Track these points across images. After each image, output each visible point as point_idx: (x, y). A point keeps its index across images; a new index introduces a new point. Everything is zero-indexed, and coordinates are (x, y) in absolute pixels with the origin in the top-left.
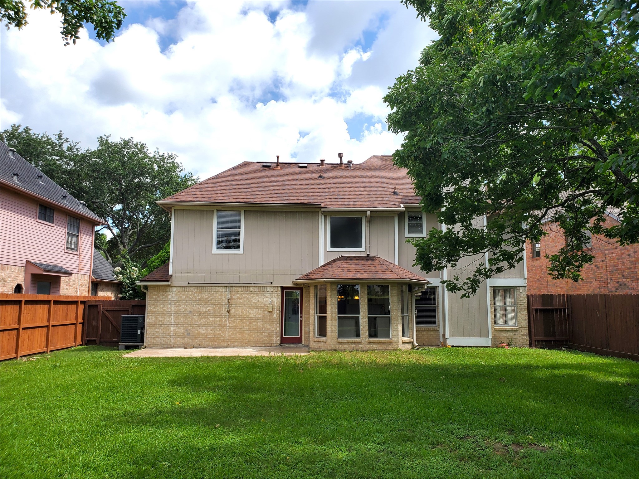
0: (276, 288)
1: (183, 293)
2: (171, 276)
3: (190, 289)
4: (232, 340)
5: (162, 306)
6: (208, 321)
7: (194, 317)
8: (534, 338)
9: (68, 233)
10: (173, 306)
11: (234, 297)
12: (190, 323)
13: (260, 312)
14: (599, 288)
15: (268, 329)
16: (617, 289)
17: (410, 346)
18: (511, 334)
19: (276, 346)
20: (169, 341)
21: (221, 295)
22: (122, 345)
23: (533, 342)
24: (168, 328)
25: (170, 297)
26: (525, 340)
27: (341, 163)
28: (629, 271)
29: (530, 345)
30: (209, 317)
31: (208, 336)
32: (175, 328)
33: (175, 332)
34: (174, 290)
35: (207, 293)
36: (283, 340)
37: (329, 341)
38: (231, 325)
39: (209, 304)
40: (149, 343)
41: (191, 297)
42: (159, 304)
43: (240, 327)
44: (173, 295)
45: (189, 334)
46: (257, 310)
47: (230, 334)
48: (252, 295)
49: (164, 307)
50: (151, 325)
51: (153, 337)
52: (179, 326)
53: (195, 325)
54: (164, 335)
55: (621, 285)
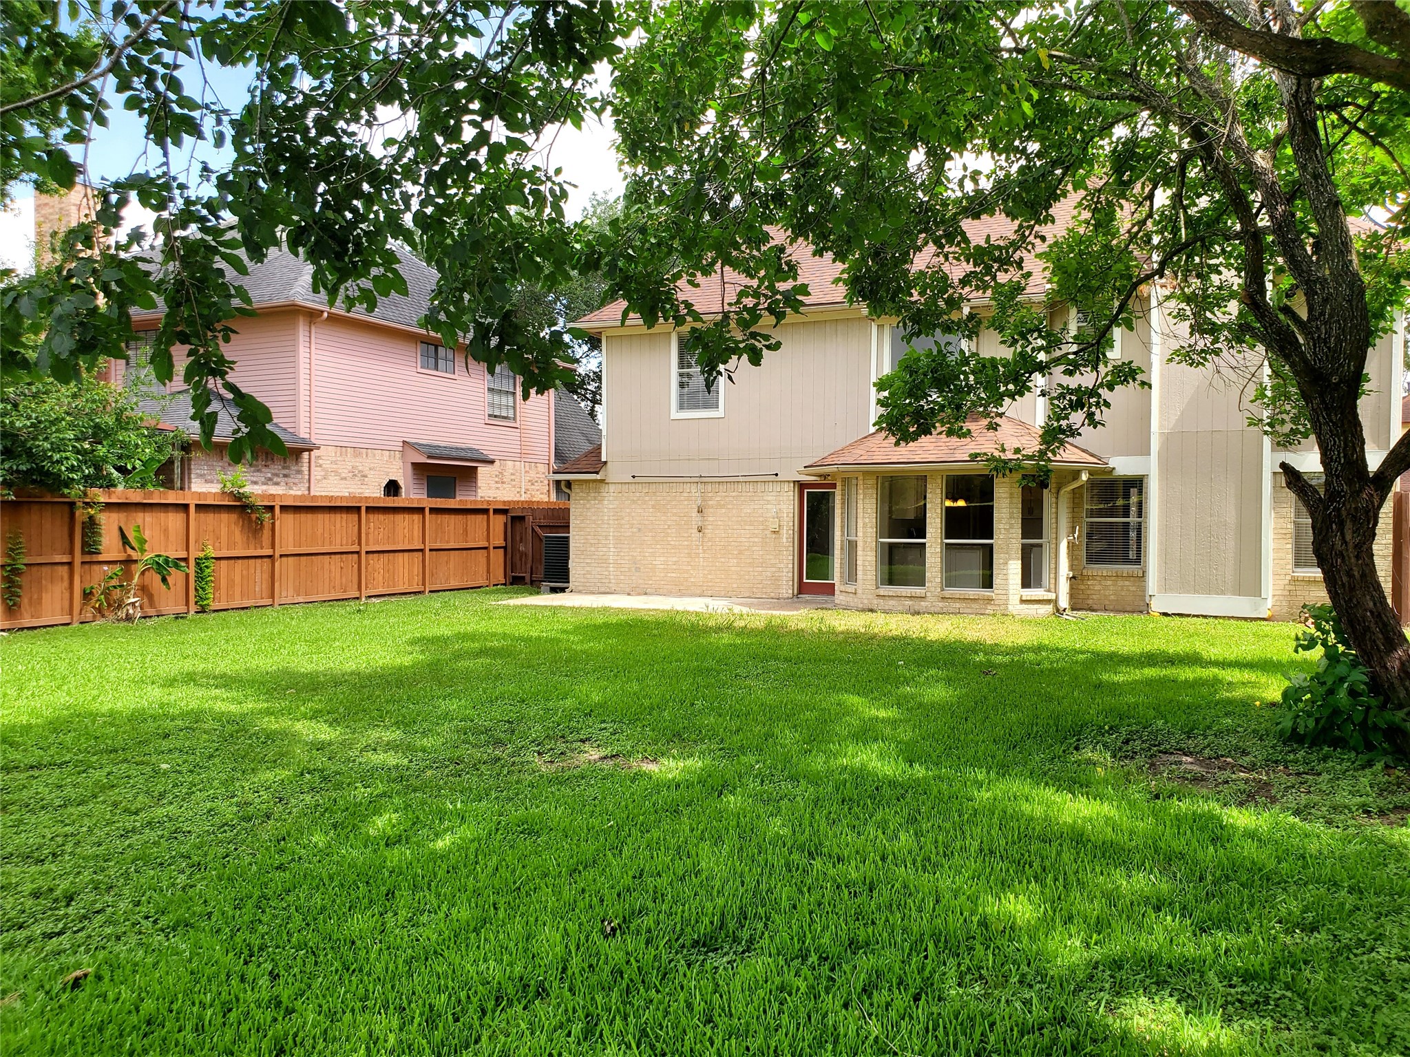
0: (787, 485)
1: (626, 494)
2: (605, 463)
3: (636, 486)
4: (709, 585)
5: (594, 518)
6: (669, 547)
7: (646, 538)
9: (489, 389)
10: (611, 518)
11: (710, 502)
12: (639, 550)
13: (756, 531)
15: (773, 566)
17: (1049, 608)
19: (789, 599)
20: (608, 581)
21: (688, 499)
22: (546, 585)
24: (605, 557)
25: (606, 502)
30: (669, 539)
31: (669, 575)
32: (616, 558)
33: (616, 565)
34: (612, 488)
35: (665, 494)
36: (802, 589)
37: (859, 591)
38: (706, 556)
39: (669, 515)
40: (576, 584)
41: (640, 502)
42: (589, 512)
43: (723, 560)
44: (611, 498)
45: (638, 569)
46: (752, 527)
47: (706, 572)
48: (743, 498)
49: (598, 520)
50: (580, 553)
51: (583, 572)
52: (622, 554)
53: (647, 554)
54: (599, 569)
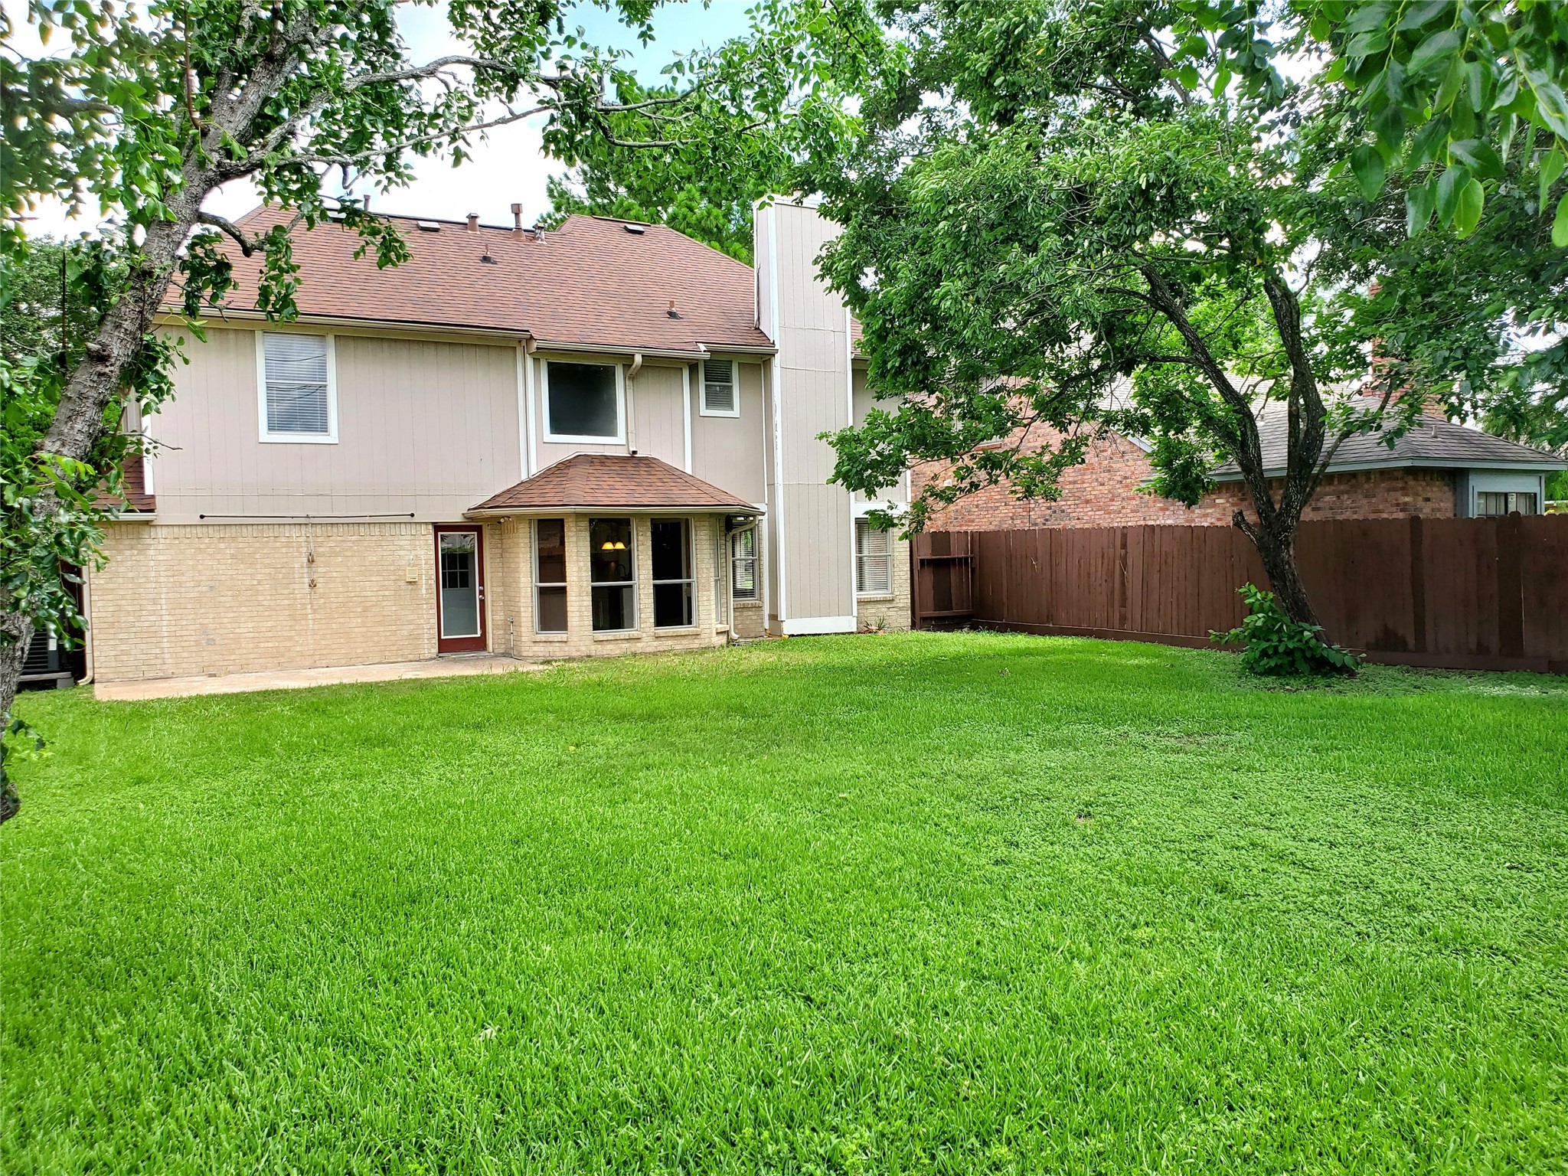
0: (423, 526)
1: (187, 541)
2: (152, 497)
3: (205, 529)
4: (324, 652)
5: (130, 575)
6: (261, 608)
7: (222, 599)
8: (918, 614)
10: (162, 574)
11: (321, 550)
12: (212, 616)
13: (386, 583)
14: (1012, 518)
15: (410, 623)
16: (1047, 520)
17: (725, 639)
18: (883, 608)
19: (431, 659)
20: (160, 661)
21: (288, 545)
23: (918, 621)
24: (153, 629)
25: (152, 552)
26: (905, 618)
27: (518, 229)
28: (1071, 486)
29: (913, 626)
30: (261, 598)
31: (262, 645)
32: (173, 629)
33: (173, 639)
34: (162, 533)
35: (251, 539)
36: (444, 646)
37: (572, 639)
38: (318, 616)
39: (258, 566)
40: (102, 671)
41: (211, 551)
42: (121, 569)
43: (342, 620)
44: (161, 547)
45: (211, 642)
46: (381, 578)
47: (318, 637)
48: (366, 544)
49: (138, 577)
50: (105, 625)
51: (114, 653)
52: (184, 623)
53: (226, 621)
54: (144, 646)
55: (1055, 512)
